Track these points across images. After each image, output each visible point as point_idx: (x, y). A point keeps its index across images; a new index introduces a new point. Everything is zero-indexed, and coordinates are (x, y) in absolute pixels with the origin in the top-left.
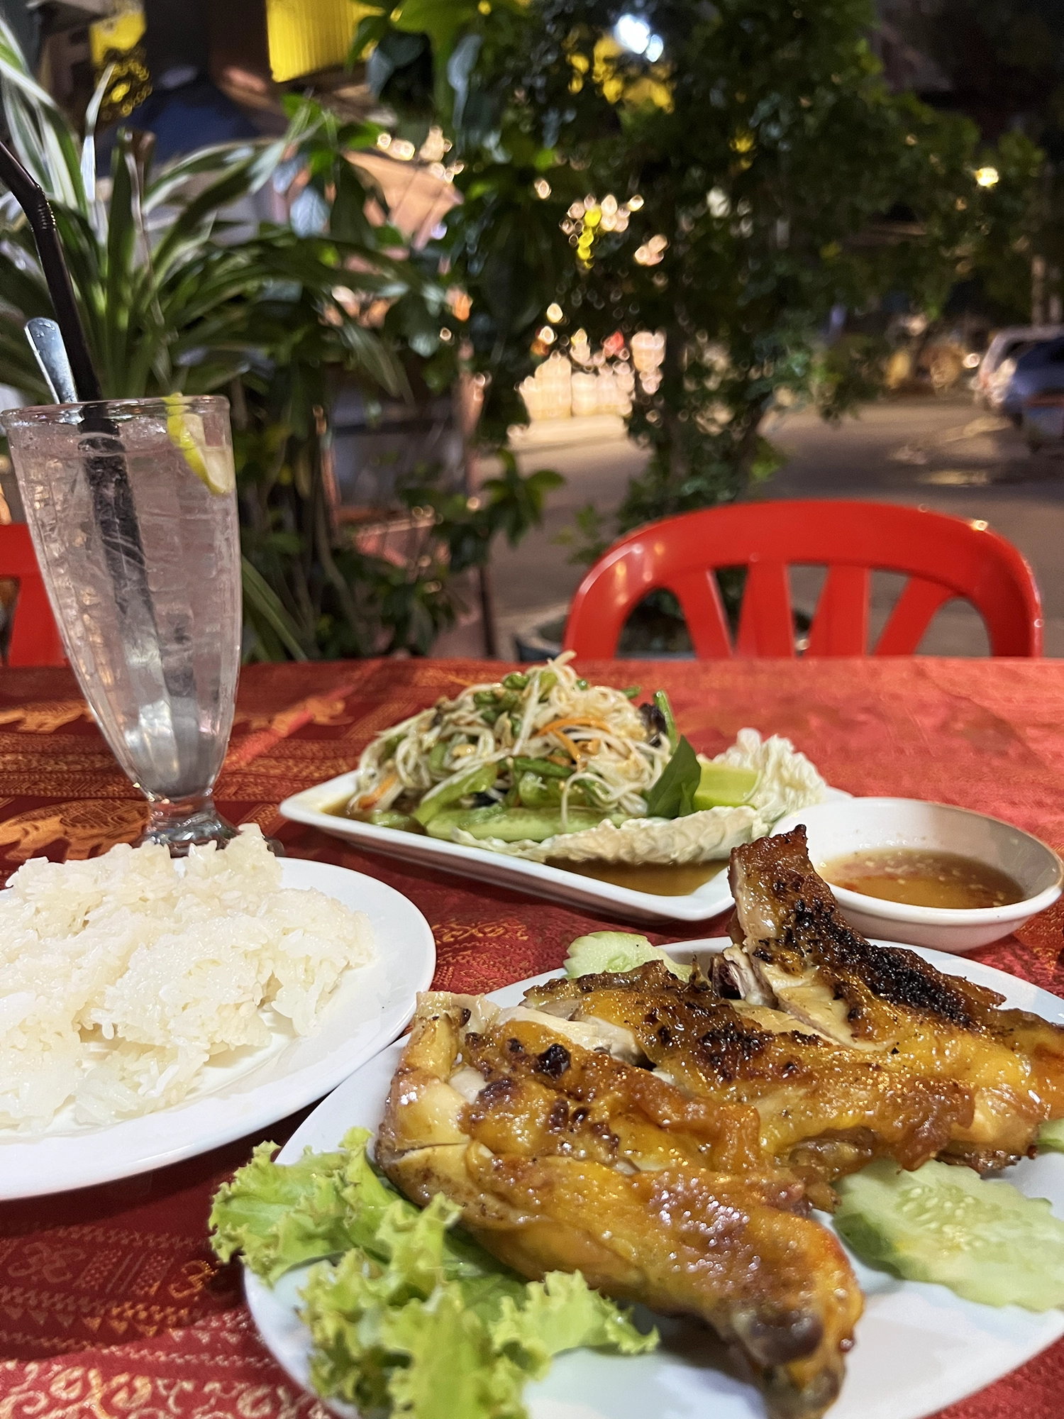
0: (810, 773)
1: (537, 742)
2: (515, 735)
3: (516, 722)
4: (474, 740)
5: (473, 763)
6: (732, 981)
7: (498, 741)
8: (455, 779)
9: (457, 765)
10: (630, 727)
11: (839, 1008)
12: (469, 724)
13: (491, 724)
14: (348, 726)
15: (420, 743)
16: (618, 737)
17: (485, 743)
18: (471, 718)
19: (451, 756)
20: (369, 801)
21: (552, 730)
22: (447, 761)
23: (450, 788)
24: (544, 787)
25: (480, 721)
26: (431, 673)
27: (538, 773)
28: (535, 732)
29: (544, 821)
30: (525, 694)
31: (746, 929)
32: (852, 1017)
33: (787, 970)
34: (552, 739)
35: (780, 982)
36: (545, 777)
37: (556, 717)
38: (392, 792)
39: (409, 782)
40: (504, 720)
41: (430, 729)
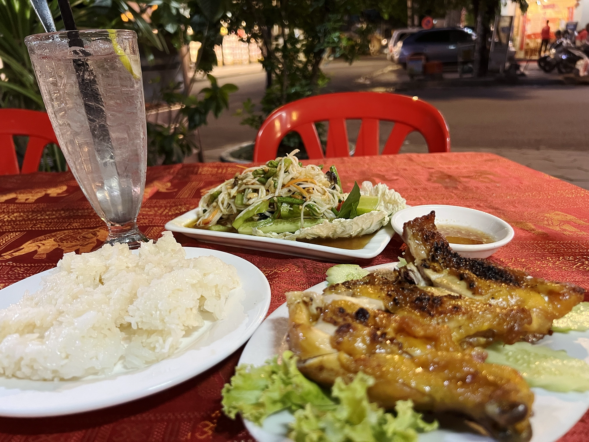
0: (399, 197)
1: (286, 190)
2: (275, 187)
3: (275, 182)
4: (256, 191)
5: (258, 201)
6: (411, 278)
7: (268, 191)
8: (250, 208)
9: (251, 202)
10: (323, 182)
11: (463, 284)
12: (252, 184)
13: (263, 184)
14: (177, 193)
15: (229, 194)
16: (319, 186)
17: (262, 192)
18: (253, 181)
19: (246, 198)
20: (207, 221)
21: (291, 184)
22: (245, 201)
23: (249, 212)
24: (291, 209)
25: (257, 182)
26: (206, 169)
27: (288, 203)
28: (283, 186)
29: (291, 224)
30: (278, 169)
31: (415, 256)
32: (471, 286)
33: (435, 270)
34: (293, 188)
35: (434, 276)
36: (291, 205)
37: (292, 179)
38: (217, 216)
39: (225, 212)
40: (270, 180)
41: (232, 188)
